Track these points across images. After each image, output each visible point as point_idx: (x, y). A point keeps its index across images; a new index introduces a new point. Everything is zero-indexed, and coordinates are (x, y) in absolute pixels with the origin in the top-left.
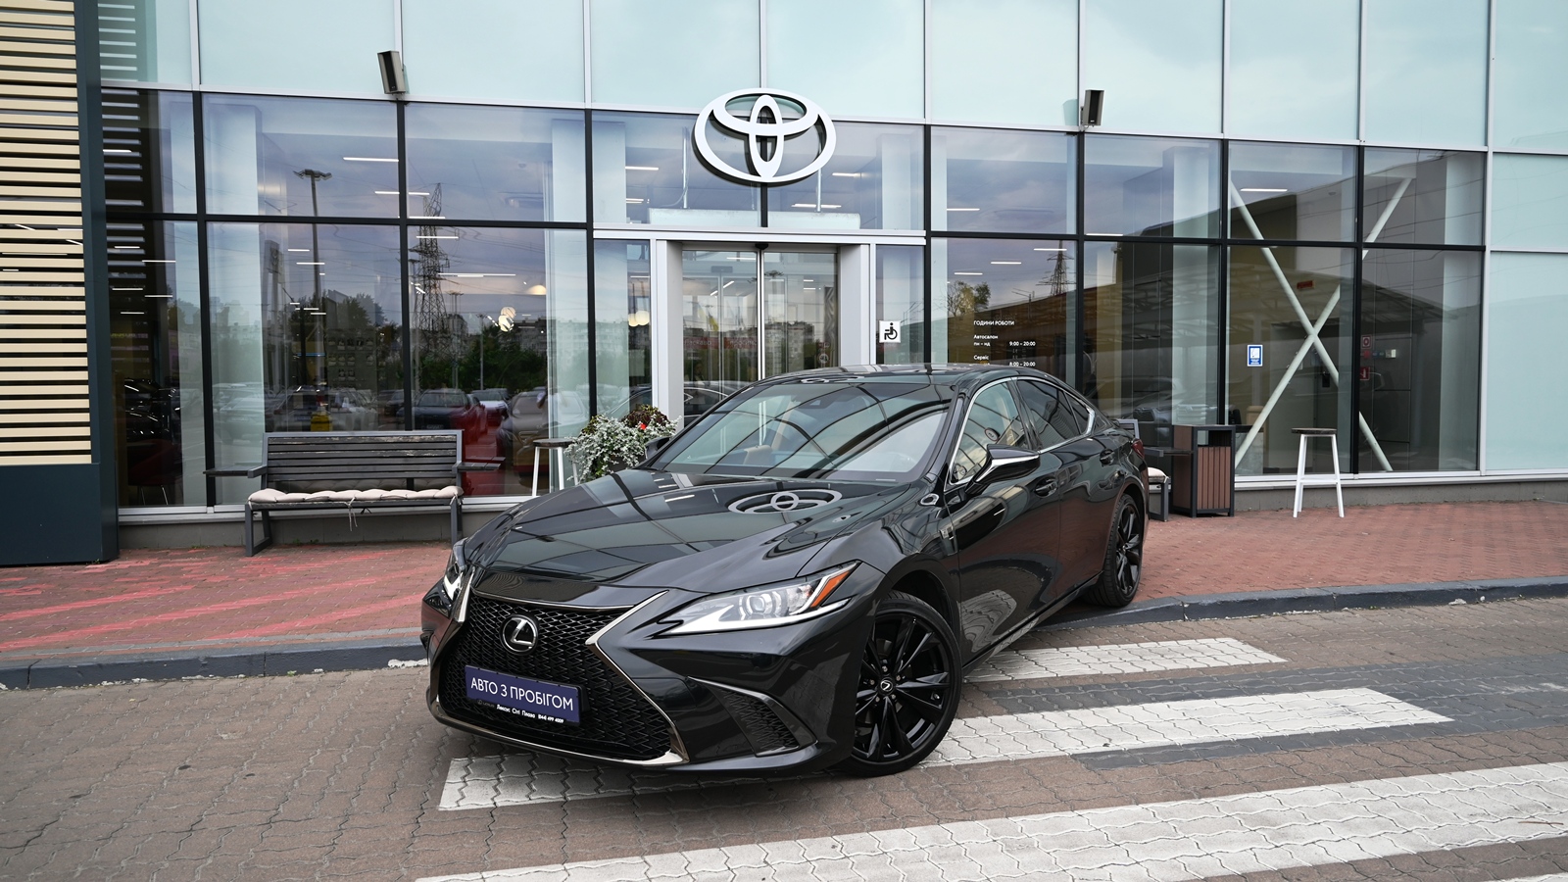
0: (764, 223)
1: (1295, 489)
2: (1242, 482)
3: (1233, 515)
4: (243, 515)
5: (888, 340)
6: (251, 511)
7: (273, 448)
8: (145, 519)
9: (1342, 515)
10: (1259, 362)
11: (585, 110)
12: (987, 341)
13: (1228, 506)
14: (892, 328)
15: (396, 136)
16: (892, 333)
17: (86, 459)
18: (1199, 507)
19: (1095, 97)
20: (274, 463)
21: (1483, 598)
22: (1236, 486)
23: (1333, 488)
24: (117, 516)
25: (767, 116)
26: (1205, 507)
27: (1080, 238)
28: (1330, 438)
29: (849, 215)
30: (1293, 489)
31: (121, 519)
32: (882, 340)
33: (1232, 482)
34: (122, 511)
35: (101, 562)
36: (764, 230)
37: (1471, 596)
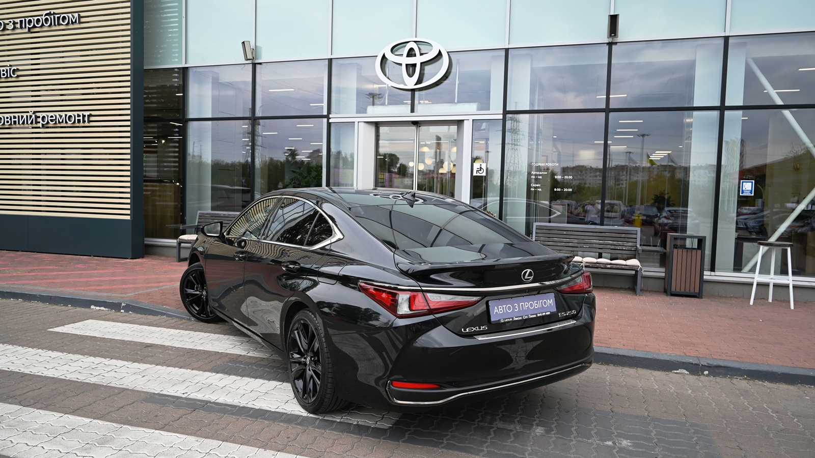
0: (412, 111)
1: (753, 284)
2: (708, 275)
3: (702, 298)
4: (176, 244)
5: (478, 174)
6: (179, 244)
7: (201, 217)
8: (160, 244)
9: (792, 307)
10: (751, 193)
11: (328, 59)
12: (540, 175)
13: (697, 290)
14: (481, 167)
15: (251, 80)
16: (481, 170)
17: (128, 218)
18: (673, 289)
19: (614, 19)
20: (200, 224)
21: (706, 372)
22: (705, 277)
23: (787, 286)
24: (144, 241)
25: (411, 53)
26: (678, 290)
27: (607, 110)
28: (787, 249)
29: (471, 104)
30: (752, 284)
31: (145, 242)
32: (475, 174)
33: (702, 275)
34: (146, 239)
35: (131, 259)
36: (413, 114)
37: (695, 369)
